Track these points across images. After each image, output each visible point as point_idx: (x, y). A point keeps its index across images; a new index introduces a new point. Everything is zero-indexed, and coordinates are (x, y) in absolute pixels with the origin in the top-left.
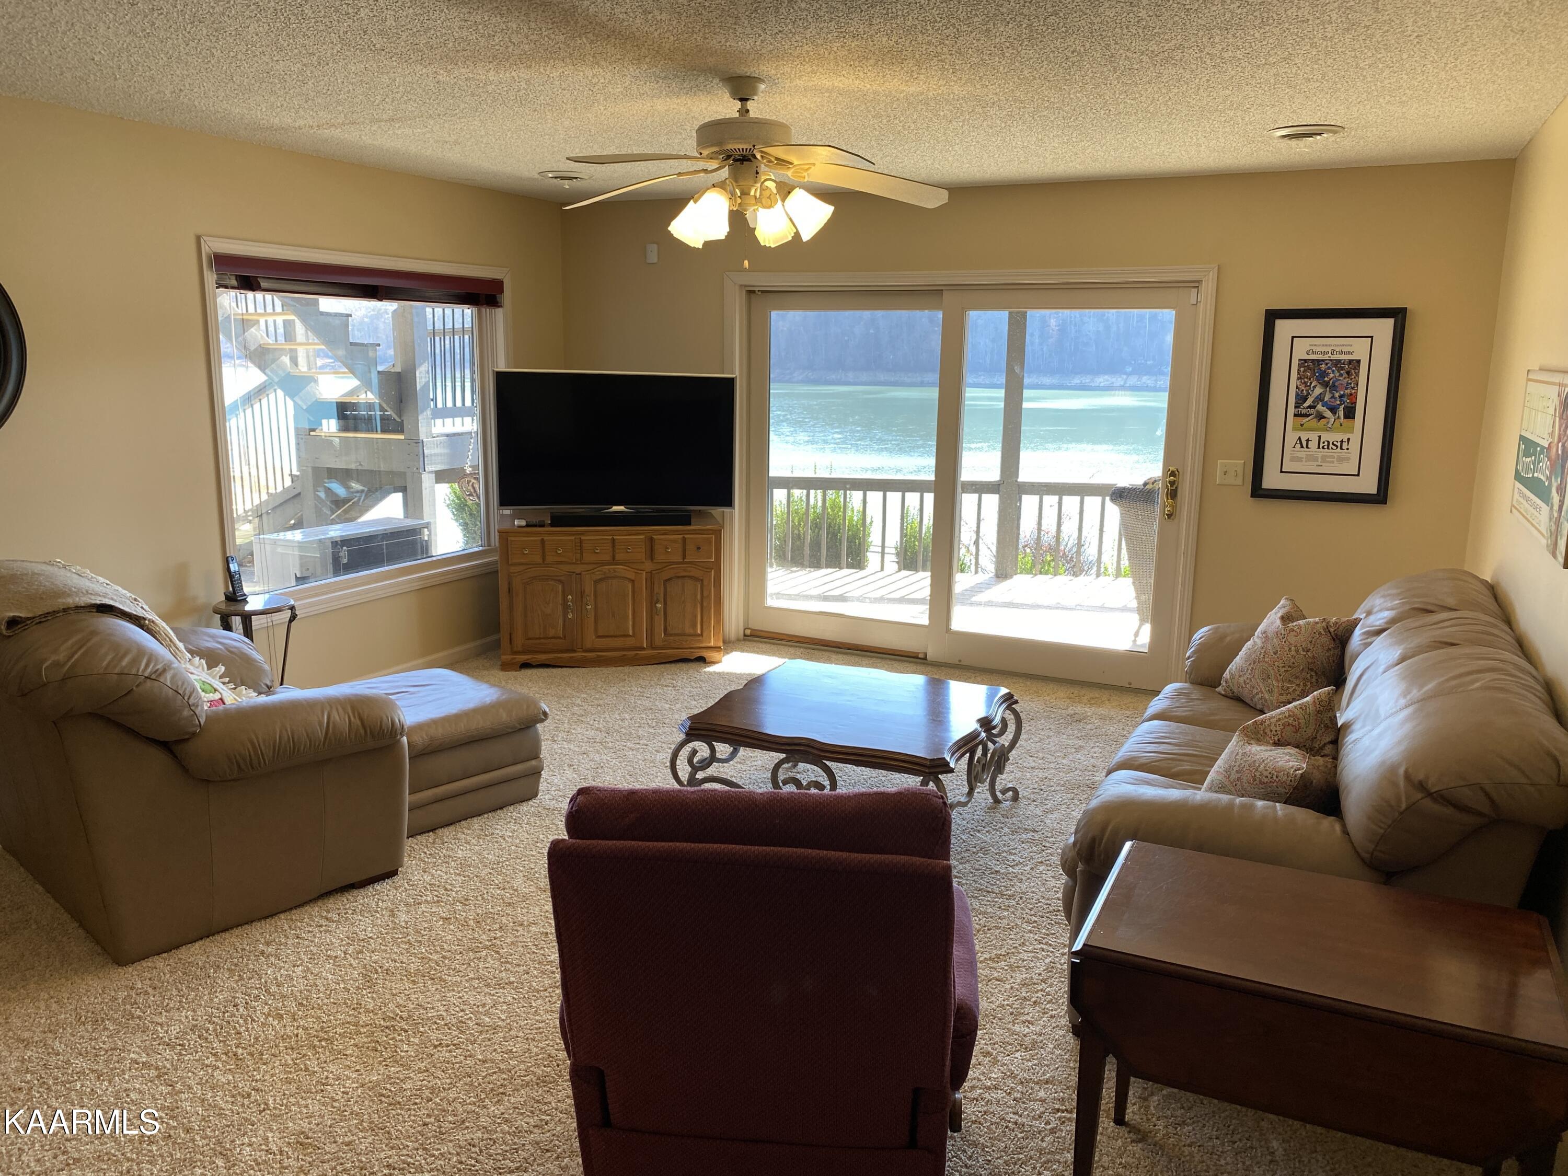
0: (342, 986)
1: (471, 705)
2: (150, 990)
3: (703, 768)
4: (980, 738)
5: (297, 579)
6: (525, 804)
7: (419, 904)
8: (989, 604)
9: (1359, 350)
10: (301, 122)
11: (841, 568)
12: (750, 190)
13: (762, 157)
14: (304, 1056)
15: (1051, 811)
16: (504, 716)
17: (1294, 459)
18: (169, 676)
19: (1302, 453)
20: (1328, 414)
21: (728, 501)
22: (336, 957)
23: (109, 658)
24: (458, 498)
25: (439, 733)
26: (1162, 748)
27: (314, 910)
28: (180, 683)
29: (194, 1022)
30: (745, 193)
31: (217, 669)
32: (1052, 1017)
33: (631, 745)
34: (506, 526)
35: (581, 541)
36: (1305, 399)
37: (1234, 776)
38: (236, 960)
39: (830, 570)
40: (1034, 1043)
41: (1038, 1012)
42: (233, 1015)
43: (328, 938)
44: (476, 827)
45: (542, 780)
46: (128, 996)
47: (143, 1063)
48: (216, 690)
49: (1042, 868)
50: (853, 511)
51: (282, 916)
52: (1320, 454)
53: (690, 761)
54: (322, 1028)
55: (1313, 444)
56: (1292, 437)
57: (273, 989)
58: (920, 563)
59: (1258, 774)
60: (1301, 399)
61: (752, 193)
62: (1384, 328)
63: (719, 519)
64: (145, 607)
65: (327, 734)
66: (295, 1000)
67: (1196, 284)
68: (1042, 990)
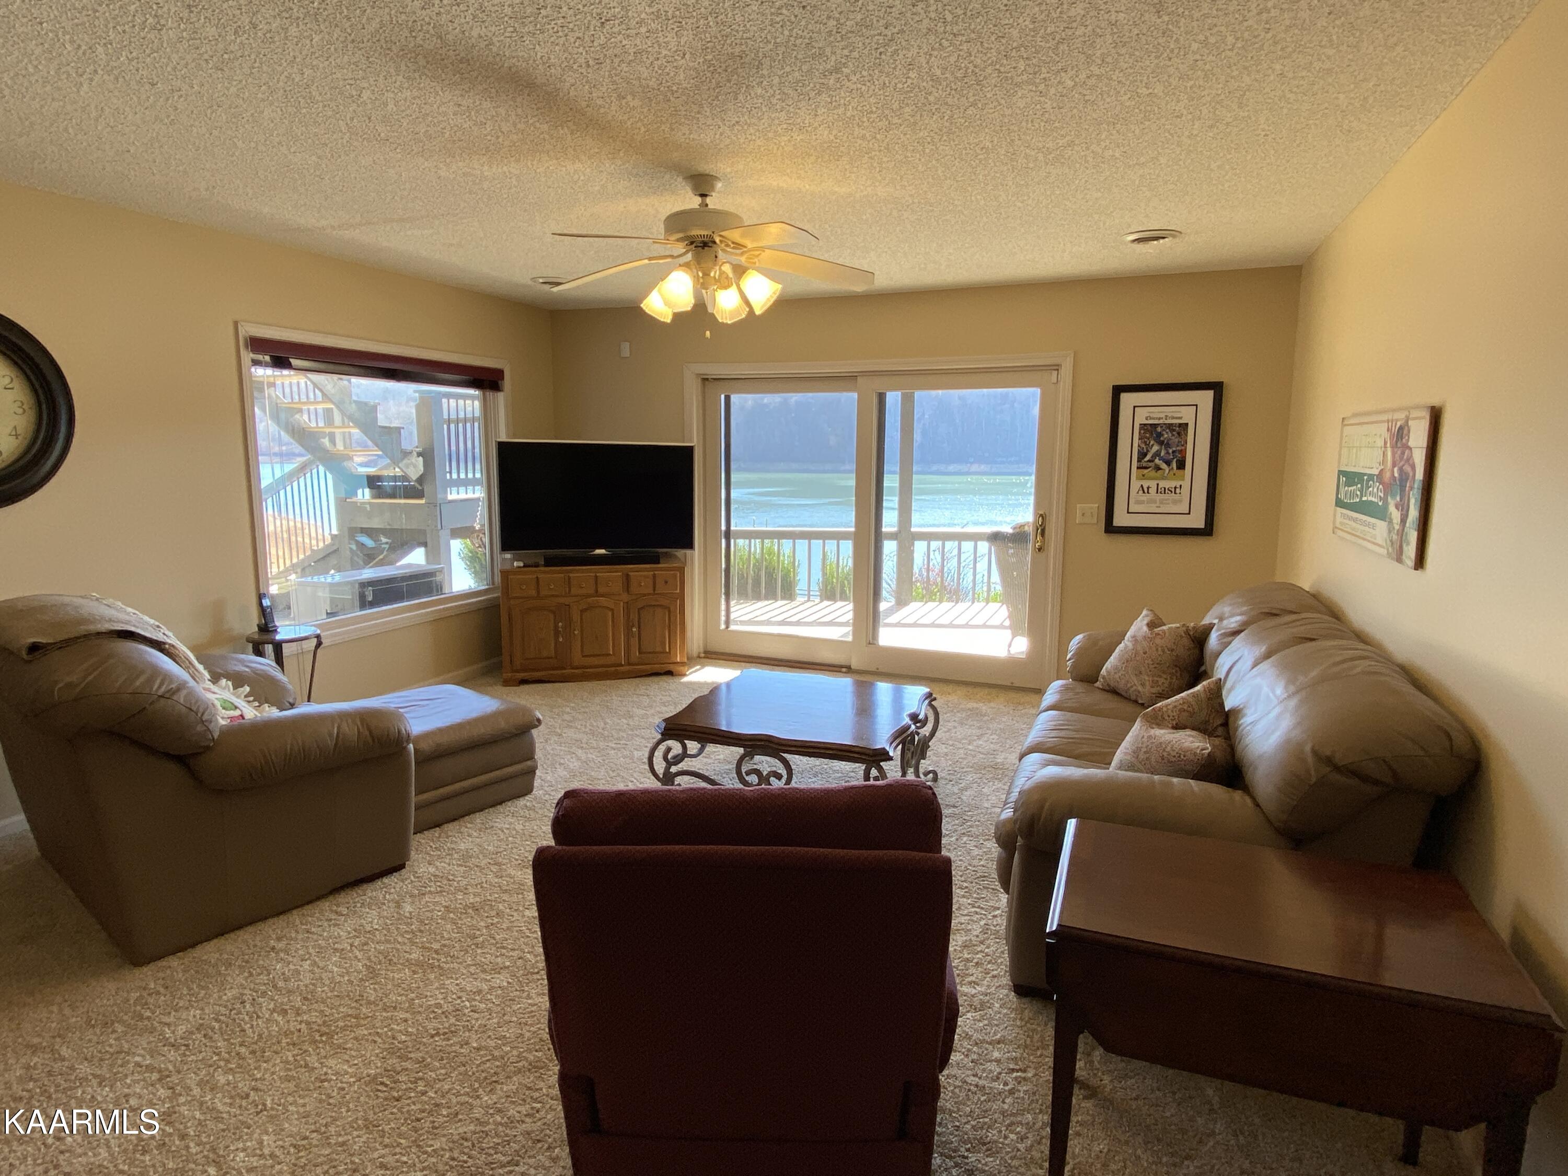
0: (346, 978)
1: (474, 715)
2: (162, 990)
3: (676, 764)
4: (911, 730)
5: (327, 613)
6: (521, 799)
7: (424, 894)
8: (898, 625)
9: (1187, 415)
10: (323, 223)
11: (776, 599)
12: (710, 272)
13: (721, 241)
14: (306, 1051)
15: (965, 789)
16: (503, 724)
17: (1139, 502)
18: (183, 693)
19: (1145, 497)
20: (1164, 466)
21: (690, 545)
22: (343, 950)
23: (124, 678)
24: (471, 552)
25: (445, 740)
26: (1062, 734)
27: (325, 905)
28: (193, 702)
29: (201, 1022)
30: (706, 274)
31: (242, 689)
32: (994, 977)
33: (613, 745)
34: (507, 567)
35: (569, 578)
36: (1145, 455)
37: (1142, 756)
38: (247, 957)
39: (767, 602)
40: (982, 1003)
41: (981, 972)
42: (239, 1013)
43: (336, 931)
44: (478, 821)
45: (536, 777)
46: (141, 996)
47: (147, 1066)
48: (236, 708)
49: (965, 839)
50: (784, 556)
51: (295, 912)
52: (1158, 498)
53: (665, 758)
54: (324, 1022)
55: (1153, 490)
56: (1136, 485)
57: (281, 984)
58: (838, 596)
59: (1165, 754)
60: (1142, 455)
61: (712, 274)
62: (1206, 398)
63: (683, 559)
64: (167, 632)
65: (336, 744)
66: (301, 994)
67: (1057, 368)
68: (981, 951)
